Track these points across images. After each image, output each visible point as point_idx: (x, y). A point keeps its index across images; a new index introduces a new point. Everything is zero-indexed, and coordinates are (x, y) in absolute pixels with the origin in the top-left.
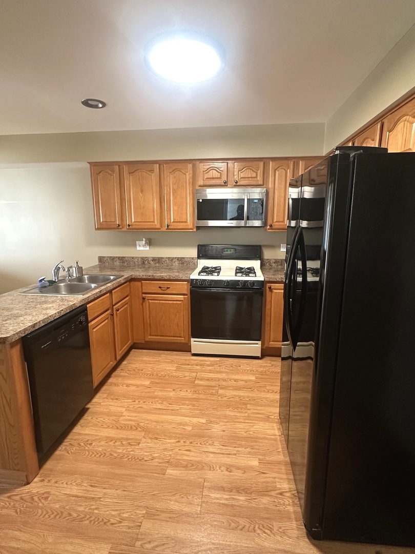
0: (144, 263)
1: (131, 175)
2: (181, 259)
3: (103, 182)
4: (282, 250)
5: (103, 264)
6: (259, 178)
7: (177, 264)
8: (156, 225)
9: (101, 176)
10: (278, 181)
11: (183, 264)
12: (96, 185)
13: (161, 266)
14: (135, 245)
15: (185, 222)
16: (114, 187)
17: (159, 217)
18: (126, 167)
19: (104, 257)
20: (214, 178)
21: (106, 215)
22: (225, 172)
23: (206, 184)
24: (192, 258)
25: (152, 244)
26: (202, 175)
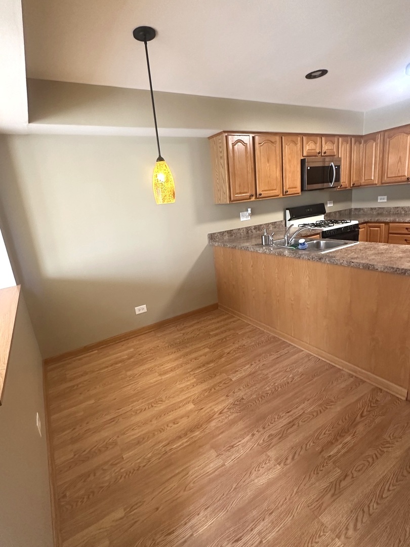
0: (248, 232)
1: (261, 146)
2: (274, 224)
3: (237, 153)
4: (328, 206)
5: (214, 241)
6: (335, 150)
7: (271, 228)
8: (278, 192)
9: (236, 147)
10: (343, 152)
11: (275, 227)
12: (232, 155)
13: (261, 232)
14: (239, 217)
15: (296, 188)
16: (247, 157)
17: (280, 185)
18: (257, 138)
19: (215, 233)
20: (312, 150)
21: (240, 186)
22: (318, 144)
23: (308, 154)
24: (282, 221)
25: (253, 214)
26: (306, 147)
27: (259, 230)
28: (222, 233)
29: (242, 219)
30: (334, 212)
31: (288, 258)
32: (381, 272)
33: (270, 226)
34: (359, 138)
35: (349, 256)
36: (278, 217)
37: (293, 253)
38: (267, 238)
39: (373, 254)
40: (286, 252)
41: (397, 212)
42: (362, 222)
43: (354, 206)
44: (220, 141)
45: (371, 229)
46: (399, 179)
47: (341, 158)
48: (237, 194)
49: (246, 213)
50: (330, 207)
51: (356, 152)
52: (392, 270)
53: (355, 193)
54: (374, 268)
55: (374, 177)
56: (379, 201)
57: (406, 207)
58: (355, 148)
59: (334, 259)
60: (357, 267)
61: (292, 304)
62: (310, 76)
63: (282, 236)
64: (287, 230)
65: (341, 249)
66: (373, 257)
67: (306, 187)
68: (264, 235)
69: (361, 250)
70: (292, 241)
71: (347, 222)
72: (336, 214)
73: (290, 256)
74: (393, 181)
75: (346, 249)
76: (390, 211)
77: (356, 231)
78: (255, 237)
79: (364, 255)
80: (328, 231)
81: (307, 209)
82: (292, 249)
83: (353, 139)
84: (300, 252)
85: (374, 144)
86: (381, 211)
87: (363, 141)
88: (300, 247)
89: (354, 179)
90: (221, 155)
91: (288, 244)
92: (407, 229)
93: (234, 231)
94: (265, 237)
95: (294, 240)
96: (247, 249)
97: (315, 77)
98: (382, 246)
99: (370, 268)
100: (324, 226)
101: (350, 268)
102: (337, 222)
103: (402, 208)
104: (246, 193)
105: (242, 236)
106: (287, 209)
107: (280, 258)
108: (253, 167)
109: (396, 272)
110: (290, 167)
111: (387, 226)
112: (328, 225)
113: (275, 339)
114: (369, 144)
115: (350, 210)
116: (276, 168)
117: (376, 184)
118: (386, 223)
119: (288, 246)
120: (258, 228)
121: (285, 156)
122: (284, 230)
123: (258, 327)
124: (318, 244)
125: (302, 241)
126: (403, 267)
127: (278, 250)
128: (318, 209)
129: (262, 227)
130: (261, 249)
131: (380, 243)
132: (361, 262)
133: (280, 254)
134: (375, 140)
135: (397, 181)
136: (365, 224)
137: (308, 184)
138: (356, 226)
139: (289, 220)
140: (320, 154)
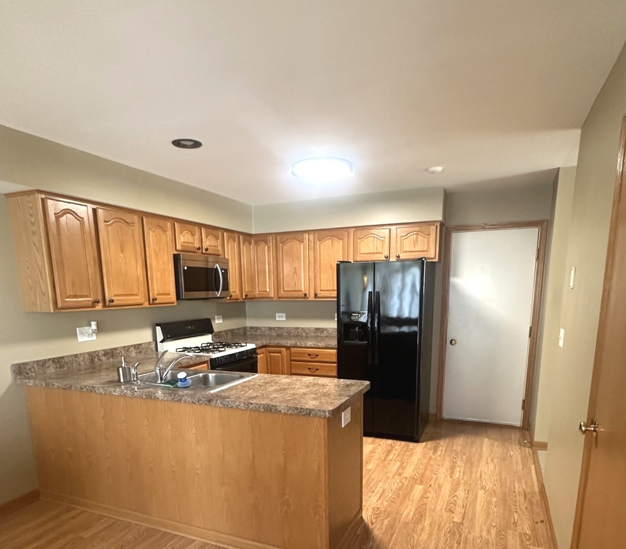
0: (92, 361)
1: (108, 225)
2: (137, 346)
3: (66, 229)
4: (217, 322)
5: (25, 378)
6: (220, 248)
7: (133, 354)
8: (140, 298)
9: (63, 219)
10: (230, 252)
11: (140, 352)
12: (55, 232)
13: (116, 361)
14: (75, 335)
15: (169, 294)
16: (84, 241)
17: (143, 287)
18: (100, 212)
19: (27, 364)
20: (188, 243)
21: (73, 284)
22: (197, 236)
23: (184, 249)
24: (150, 343)
25: (100, 330)
26: (179, 238)
27: (112, 356)
28: (43, 363)
29: (81, 339)
30: (225, 331)
31: (163, 403)
32: (285, 414)
33: (131, 350)
34: (248, 237)
35: (246, 395)
36: (144, 336)
37: (170, 394)
38: (127, 372)
39: (276, 391)
40: (160, 393)
41: (298, 334)
42: (261, 345)
43: (249, 323)
44: (30, 205)
45: (272, 354)
46: (296, 294)
47: (228, 260)
48: (69, 297)
49: (89, 330)
50: (218, 323)
51: (246, 254)
52: (296, 411)
53: (248, 306)
54: (276, 410)
55: (269, 288)
56: (277, 319)
57: (307, 328)
58: (244, 248)
59: (228, 400)
60: (257, 410)
61: (174, 471)
62: (178, 143)
63: (152, 367)
64: (158, 357)
65: (236, 386)
66: (275, 395)
67: (184, 294)
68: (121, 367)
69: (260, 385)
70: (168, 374)
71: (242, 346)
72: (227, 334)
73: (166, 399)
74: (291, 296)
75: (243, 386)
76: (291, 333)
77: (254, 358)
78: (106, 369)
79: (264, 392)
80: (218, 358)
81: (188, 325)
82: (168, 389)
83: (241, 237)
84: (181, 393)
85: (266, 247)
86: (280, 332)
87: (253, 241)
88: (179, 384)
89: (246, 289)
90: (34, 228)
91: (161, 379)
92: (309, 355)
93: (66, 360)
94: (124, 369)
95: (172, 373)
96: (92, 389)
97: (185, 146)
98: (284, 380)
99: (272, 410)
100: (213, 351)
101: (248, 412)
102: (229, 345)
103: (303, 329)
104: (86, 296)
105: (82, 367)
106: (158, 325)
107: (150, 402)
108: (96, 255)
109: (300, 414)
110: (158, 263)
111: (288, 351)
112: (217, 349)
113: (150, 532)
114: (260, 247)
115: (245, 328)
116: (137, 261)
117: (272, 298)
118: (288, 348)
119: (161, 383)
120: (111, 353)
121: (149, 246)
122: (155, 356)
123: (121, 518)
124: (206, 378)
125: (182, 375)
126: (307, 406)
127: (146, 390)
128: (203, 327)
129: (118, 351)
130: (118, 389)
131: (281, 376)
132: (262, 402)
133: (150, 397)
134: (266, 242)
135: (294, 296)
136: (264, 349)
137: (186, 290)
138: (253, 351)
139: (162, 342)
140: (200, 251)
